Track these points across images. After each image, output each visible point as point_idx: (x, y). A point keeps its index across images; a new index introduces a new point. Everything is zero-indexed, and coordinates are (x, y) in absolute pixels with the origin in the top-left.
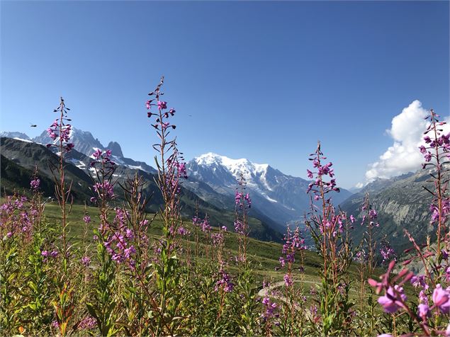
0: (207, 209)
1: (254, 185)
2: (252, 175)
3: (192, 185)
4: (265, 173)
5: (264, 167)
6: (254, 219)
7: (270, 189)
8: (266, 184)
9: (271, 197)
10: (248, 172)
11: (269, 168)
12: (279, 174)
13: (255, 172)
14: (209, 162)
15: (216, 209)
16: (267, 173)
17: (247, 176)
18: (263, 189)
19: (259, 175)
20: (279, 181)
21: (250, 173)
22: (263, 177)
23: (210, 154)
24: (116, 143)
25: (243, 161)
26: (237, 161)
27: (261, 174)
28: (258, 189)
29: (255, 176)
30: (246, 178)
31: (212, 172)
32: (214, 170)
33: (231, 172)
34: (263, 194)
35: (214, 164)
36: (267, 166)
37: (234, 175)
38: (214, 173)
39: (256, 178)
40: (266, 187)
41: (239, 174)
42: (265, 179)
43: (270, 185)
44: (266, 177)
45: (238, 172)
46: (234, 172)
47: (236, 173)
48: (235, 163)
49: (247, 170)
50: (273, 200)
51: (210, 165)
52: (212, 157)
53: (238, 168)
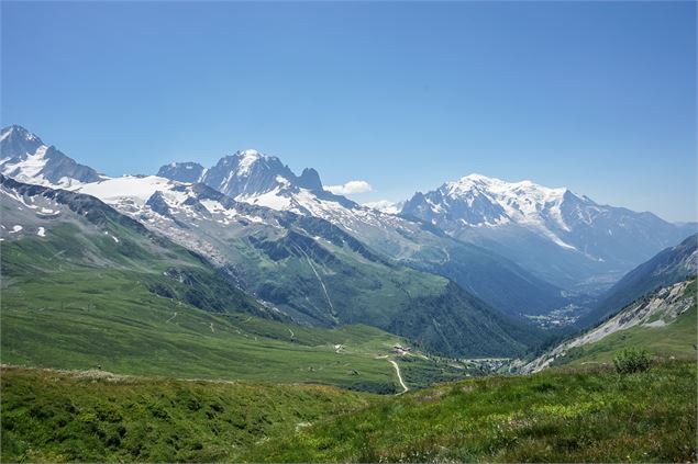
1: (539, 222)
2: (538, 206)
4: (561, 202)
5: (560, 192)
7: (565, 229)
8: (560, 221)
9: (567, 243)
10: (531, 203)
11: (568, 195)
12: (586, 203)
13: (543, 202)
14: (465, 188)
16: (563, 203)
17: (529, 209)
18: (553, 226)
19: (548, 205)
20: (584, 214)
21: (534, 204)
22: (555, 210)
23: (473, 176)
24: (312, 169)
25: (525, 184)
26: (514, 186)
27: (554, 203)
28: (543, 228)
29: (543, 207)
30: (526, 212)
31: (467, 204)
32: (470, 202)
33: (503, 204)
34: (552, 235)
35: (471, 191)
36: (564, 190)
37: (507, 208)
38: (470, 205)
39: (544, 212)
40: (559, 225)
41: (516, 206)
42: (559, 212)
43: (567, 224)
44: (562, 208)
45: (515, 203)
46: (508, 204)
47: (511, 204)
48: (511, 188)
49: (530, 199)
50: (568, 246)
51: (465, 194)
52: (473, 181)
53: (515, 196)
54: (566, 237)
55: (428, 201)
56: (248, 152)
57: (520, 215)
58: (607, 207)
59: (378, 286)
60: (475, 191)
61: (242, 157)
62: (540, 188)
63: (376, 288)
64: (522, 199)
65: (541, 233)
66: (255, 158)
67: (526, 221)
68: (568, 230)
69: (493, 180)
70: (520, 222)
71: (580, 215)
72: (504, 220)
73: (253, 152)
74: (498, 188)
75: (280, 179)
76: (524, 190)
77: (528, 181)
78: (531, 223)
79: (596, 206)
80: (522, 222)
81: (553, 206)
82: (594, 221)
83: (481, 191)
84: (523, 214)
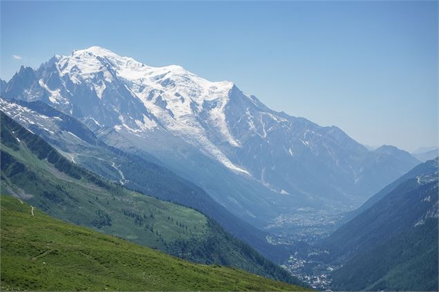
0: (78, 182)
1: (197, 130)
2: (193, 105)
3: (42, 121)
4: (225, 102)
5: (224, 87)
6: (189, 210)
7: (234, 142)
8: (225, 131)
9: (234, 162)
10: (183, 100)
11: (235, 93)
12: (257, 106)
13: (200, 101)
14: (89, 67)
15: (100, 184)
17: (181, 109)
18: (218, 140)
19: (208, 105)
20: (257, 124)
21: (187, 102)
22: (217, 113)
23: (95, 50)
25: (174, 71)
26: (159, 71)
27: (215, 104)
28: (204, 139)
29: (200, 108)
30: (177, 114)
31: (95, 93)
32: (100, 91)
33: (142, 97)
34: (216, 151)
35: (101, 74)
36: (230, 86)
37: (149, 105)
38: (100, 96)
39: (201, 114)
40: (224, 136)
41: (161, 103)
42: (223, 116)
43: (234, 133)
44: (227, 112)
45: (160, 97)
46: (150, 98)
47: (154, 100)
48: (153, 75)
49: (181, 93)
50: (238, 169)
51: (92, 77)
52: (98, 58)
53: (160, 87)
54: (236, 156)
55: (41, 82)
57: (169, 118)
58: (282, 115)
60: (107, 74)
62: (194, 79)
64: (169, 93)
65: (201, 145)
67: (177, 128)
68: (236, 144)
69: (125, 60)
70: (170, 127)
71: (251, 124)
74: (131, 71)
76: (173, 78)
77: (179, 67)
78: (185, 130)
79: (272, 112)
80: (173, 128)
81: (214, 107)
82: (269, 134)
83: (114, 74)
84: (173, 116)
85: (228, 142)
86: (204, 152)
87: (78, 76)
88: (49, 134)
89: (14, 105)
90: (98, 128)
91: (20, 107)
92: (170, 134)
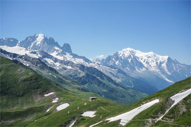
1: (158, 70)
2: (157, 63)
3: (113, 71)
4: (166, 62)
5: (166, 57)
7: (169, 73)
8: (166, 70)
9: (169, 79)
10: (154, 62)
11: (169, 59)
12: (176, 62)
13: (159, 62)
14: (127, 55)
16: (167, 62)
17: (153, 64)
18: (164, 73)
19: (161, 63)
20: (176, 68)
21: (155, 62)
22: (164, 65)
23: (128, 49)
24: (68, 44)
25: (151, 53)
26: (147, 54)
27: (163, 62)
28: (160, 73)
29: (159, 64)
30: (152, 66)
31: (128, 61)
32: (130, 60)
33: (142, 61)
34: (163, 76)
35: (130, 56)
37: (144, 64)
38: (130, 62)
39: (159, 65)
40: (166, 72)
41: (147, 63)
42: (166, 66)
43: (169, 71)
44: (167, 65)
45: (147, 61)
46: (144, 61)
47: (145, 62)
48: (145, 55)
49: (153, 60)
50: (170, 81)
51: (127, 57)
52: (129, 51)
53: (147, 58)
54: (170, 77)
55: (113, 59)
56: (40, 35)
57: (150, 67)
58: (184, 65)
59: (124, 97)
60: (132, 56)
61: (37, 37)
62: (157, 55)
63: (123, 97)
64: (150, 59)
65: (159, 75)
66: (43, 38)
67: (152, 70)
68: (170, 74)
69: (137, 51)
70: (150, 70)
71: (174, 68)
72: (144, 69)
73: (42, 35)
74: (140, 54)
75: (56, 48)
76: (150, 56)
77: (152, 52)
78: (154, 70)
79: (180, 64)
80: (151, 70)
81: (163, 63)
82: (180, 70)
83: (134, 56)
84: (151, 66)
85: (167, 74)
86: (160, 77)
87: (123, 57)
88: (114, 74)
89: (106, 67)
90: (129, 71)
91: (107, 67)
92: (150, 72)
